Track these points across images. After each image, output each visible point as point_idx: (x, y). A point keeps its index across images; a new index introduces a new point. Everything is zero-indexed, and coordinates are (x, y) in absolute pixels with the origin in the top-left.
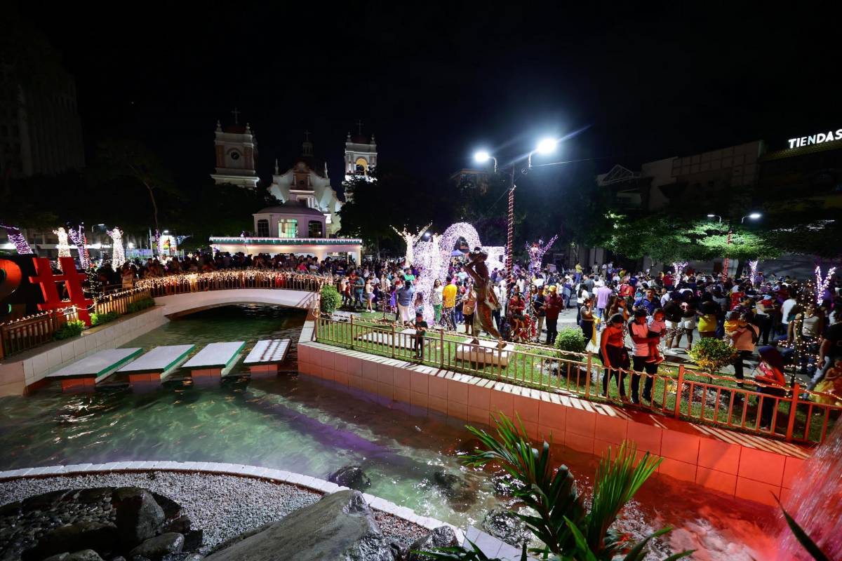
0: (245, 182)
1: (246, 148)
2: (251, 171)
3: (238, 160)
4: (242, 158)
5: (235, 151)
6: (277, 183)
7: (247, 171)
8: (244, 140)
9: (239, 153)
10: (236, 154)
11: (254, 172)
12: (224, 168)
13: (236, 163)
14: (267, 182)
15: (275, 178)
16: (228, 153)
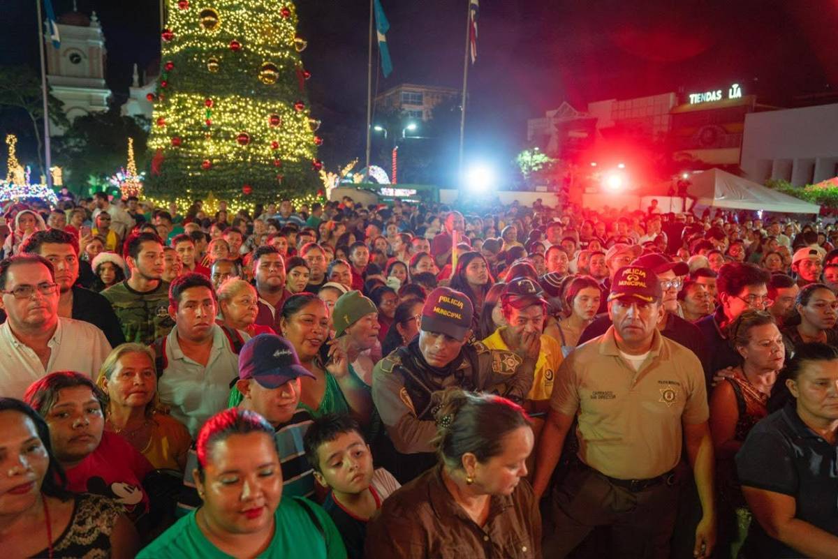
0: (90, 96)
1: (91, 49)
2: (97, 81)
3: (80, 64)
4: (85, 61)
5: (74, 52)
6: (135, 99)
7: (92, 81)
8: (87, 37)
9: (81, 55)
10: (77, 55)
11: (103, 82)
12: (60, 75)
13: (75, 68)
14: (120, 97)
15: (133, 91)
16: (65, 55)
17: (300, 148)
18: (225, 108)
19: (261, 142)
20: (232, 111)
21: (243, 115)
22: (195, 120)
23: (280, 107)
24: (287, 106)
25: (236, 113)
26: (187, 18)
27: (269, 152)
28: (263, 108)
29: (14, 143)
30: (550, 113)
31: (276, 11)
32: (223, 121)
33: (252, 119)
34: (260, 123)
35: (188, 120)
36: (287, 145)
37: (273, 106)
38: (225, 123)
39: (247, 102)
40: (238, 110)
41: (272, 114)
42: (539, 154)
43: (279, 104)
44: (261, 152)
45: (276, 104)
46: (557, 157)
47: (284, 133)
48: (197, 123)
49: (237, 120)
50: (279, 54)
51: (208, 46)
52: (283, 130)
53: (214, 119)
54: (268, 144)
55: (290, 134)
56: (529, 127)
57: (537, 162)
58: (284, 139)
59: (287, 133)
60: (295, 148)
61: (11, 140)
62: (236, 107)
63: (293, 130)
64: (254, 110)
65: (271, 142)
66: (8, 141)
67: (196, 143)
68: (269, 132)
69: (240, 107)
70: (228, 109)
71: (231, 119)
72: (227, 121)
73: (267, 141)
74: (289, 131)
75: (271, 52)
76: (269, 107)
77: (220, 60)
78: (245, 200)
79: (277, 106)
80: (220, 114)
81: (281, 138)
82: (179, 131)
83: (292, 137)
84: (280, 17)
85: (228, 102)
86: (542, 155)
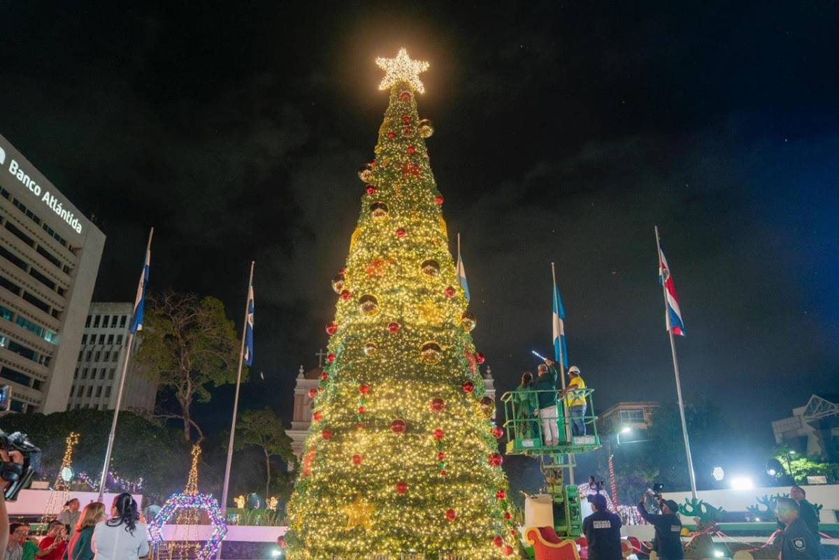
17: (471, 437)
18: (381, 393)
19: (422, 430)
20: (389, 396)
21: (400, 400)
22: (349, 409)
23: (445, 390)
24: (453, 389)
25: (393, 398)
26: (350, 308)
27: (432, 443)
28: (424, 391)
29: (198, 454)
30: (798, 411)
31: (440, 292)
32: (378, 408)
33: (410, 404)
34: (421, 409)
35: (342, 410)
36: (453, 434)
37: (437, 389)
38: (380, 410)
39: (405, 386)
40: (395, 395)
41: (434, 398)
42: (798, 459)
43: (444, 387)
44: (421, 442)
45: (440, 387)
46: (825, 462)
47: (450, 420)
48: (351, 412)
49: (393, 406)
50: (443, 333)
51: (367, 331)
52: (449, 416)
53: (369, 408)
54: (430, 433)
55: (458, 420)
56: (775, 431)
57: (798, 469)
58: (450, 427)
59: (454, 420)
60: (465, 437)
61: (196, 451)
62: (392, 391)
63: (461, 416)
64: (414, 393)
65: (434, 431)
66: (193, 452)
67: (348, 436)
68: (431, 418)
69: (397, 391)
70: (384, 395)
71: (387, 405)
72: (382, 408)
73: (428, 429)
74: (457, 417)
75: (434, 332)
76: (431, 390)
77: (378, 344)
78: (398, 503)
79: (441, 389)
80: (375, 401)
81: (446, 426)
82: (331, 422)
83: (461, 424)
84: (444, 297)
85: (385, 387)
86: (803, 461)
